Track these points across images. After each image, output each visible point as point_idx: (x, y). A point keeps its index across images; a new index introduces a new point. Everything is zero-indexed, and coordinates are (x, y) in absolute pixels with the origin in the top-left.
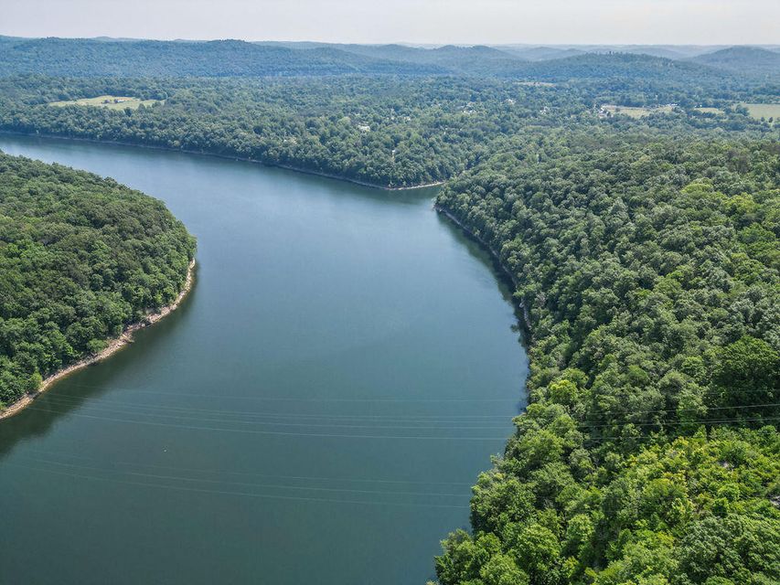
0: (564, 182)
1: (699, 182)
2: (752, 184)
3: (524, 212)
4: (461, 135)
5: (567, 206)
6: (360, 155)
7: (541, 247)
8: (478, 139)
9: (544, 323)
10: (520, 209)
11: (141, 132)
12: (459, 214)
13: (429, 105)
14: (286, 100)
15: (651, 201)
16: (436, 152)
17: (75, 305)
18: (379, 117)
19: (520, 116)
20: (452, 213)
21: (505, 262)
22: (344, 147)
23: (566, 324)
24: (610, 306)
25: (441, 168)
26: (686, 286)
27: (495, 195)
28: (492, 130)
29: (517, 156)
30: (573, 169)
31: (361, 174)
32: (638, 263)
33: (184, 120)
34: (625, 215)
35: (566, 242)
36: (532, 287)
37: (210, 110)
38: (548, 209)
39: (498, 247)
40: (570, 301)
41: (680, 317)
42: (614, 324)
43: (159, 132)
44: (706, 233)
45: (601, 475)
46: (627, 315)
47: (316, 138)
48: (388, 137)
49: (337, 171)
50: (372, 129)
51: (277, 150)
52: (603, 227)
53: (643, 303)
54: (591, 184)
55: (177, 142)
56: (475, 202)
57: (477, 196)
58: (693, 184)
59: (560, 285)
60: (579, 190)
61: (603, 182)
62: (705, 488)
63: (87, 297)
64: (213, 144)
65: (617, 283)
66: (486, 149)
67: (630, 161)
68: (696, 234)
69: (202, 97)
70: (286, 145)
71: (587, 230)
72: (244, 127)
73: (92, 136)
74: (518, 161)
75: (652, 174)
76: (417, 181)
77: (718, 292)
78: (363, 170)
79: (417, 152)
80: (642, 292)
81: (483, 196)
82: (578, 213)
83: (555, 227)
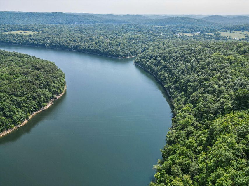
0: (176, 54)
1: (217, 53)
2: (232, 53)
3: (164, 63)
4: (139, 42)
5: (178, 61)
6: (109, 48)
7: (171, 73)
8: (144, 43)
9: (176, 94)
10: (162, 63)
11: (35, 42)
12: (142, 65)
13: (126, 33)
14: (81, 32)
15: (204, 58)
16: (132, 47)
17: (36, 93)
18: (112, 37)
19: (155, 36)
20: (140, 65)
21: (160, 78)
22: (104, 46)
23: (183, 93)
24: (197, 86)
25: (134, 52)
26: (219, 79)
27: (153, 59)
28: (147, 40)
29: (157, 47)
30: (178, 51)
31: (110, 54)
32: (203, 75)
33: (50, 38)
34: (197, 63)
35: (179, 71)
36: (169, 84)
37: (57, 35)
38: (172, 62)
39: (157, 74)
40: (184, 87)
41: (219, 87)
42: (199, 91)
43: (42, 42)
44: (222, 66)
45: (204, 127)
46: (202, 88)
47: (94, 43)
48: (117, 42)
49: (102, 53)
50: (111, 40)
51: (82, 47)
52: (190, 66)
53: (207, 85)
54: (184, 54)
55: (48, 45)
56: (147, 61)
57: (148, 59)
58: (215, 53)
59: (179, 83)
60: (181, 56)
61: (188, 54)
62: (236, 124)
63: (39, 91)
64: (60, 45)
65: (199, 80)
66: (147, 46)
67: (195, 48)
68: (219, 66)
69: (53, 30)
70: (85, 45)
71: (186, 67)
72: (70, 40)
73: (19, 43)
74: (158, 49)
75: (202, 51)
76: (127, 56)
77: (230, 80)
78: (110, 52)
79: (127, 47)
80: (207, 82)
81: (150, 59)
82: (181, 63)
83: (175, 67)
